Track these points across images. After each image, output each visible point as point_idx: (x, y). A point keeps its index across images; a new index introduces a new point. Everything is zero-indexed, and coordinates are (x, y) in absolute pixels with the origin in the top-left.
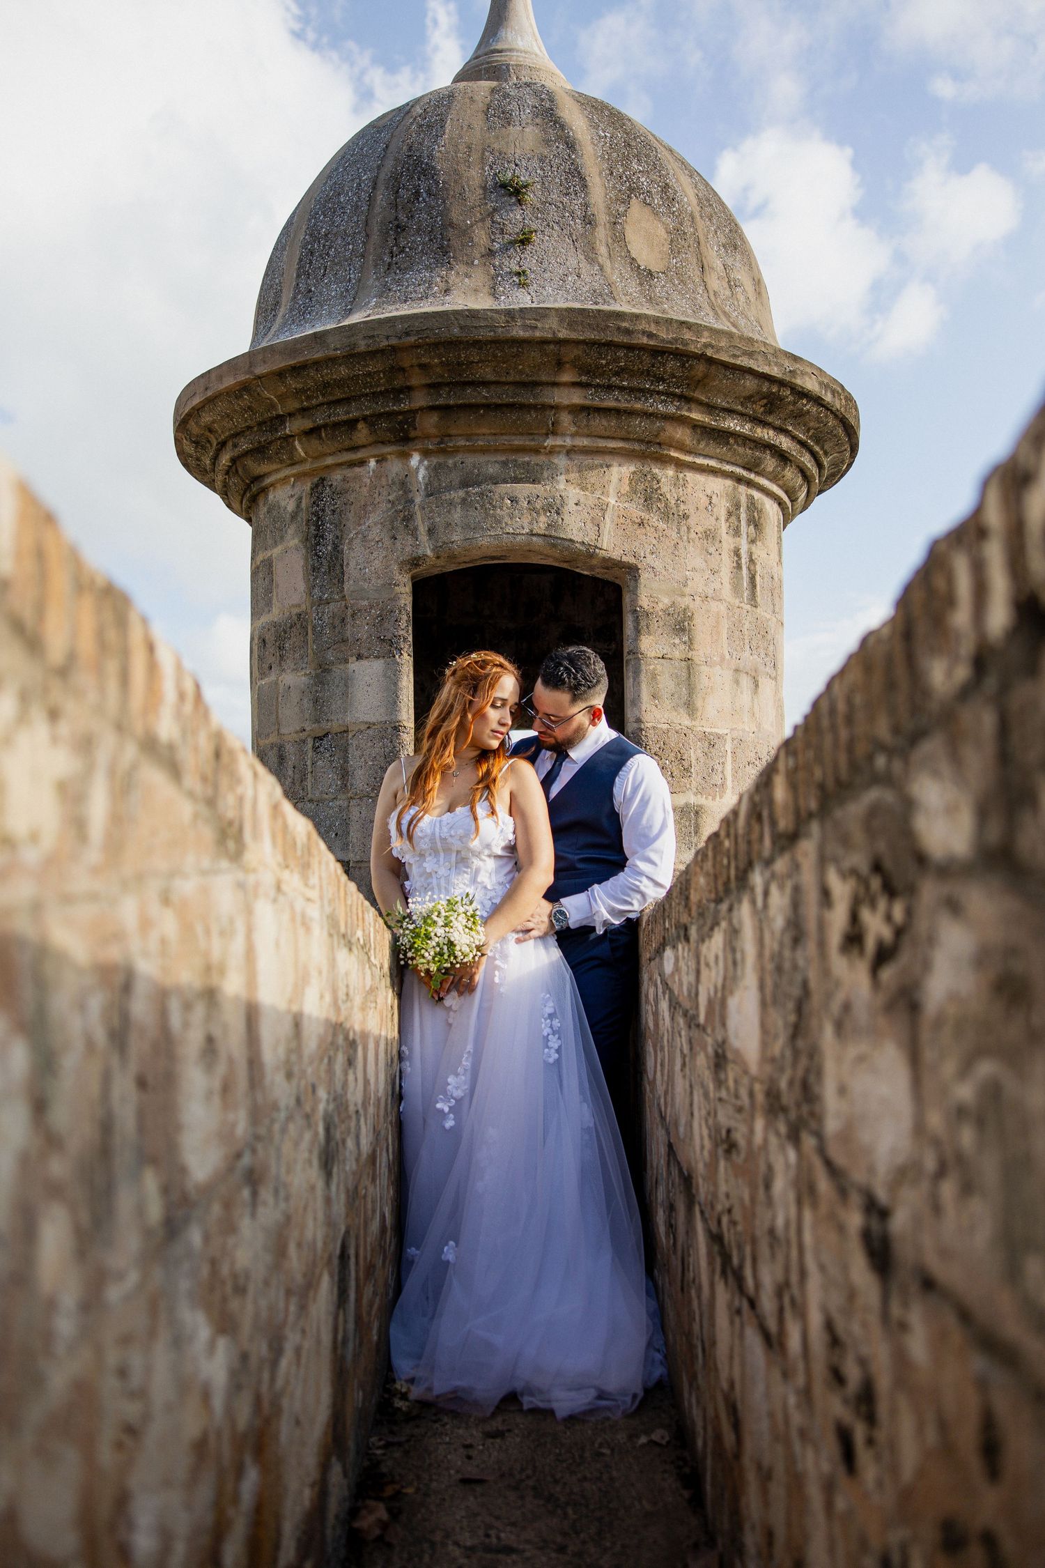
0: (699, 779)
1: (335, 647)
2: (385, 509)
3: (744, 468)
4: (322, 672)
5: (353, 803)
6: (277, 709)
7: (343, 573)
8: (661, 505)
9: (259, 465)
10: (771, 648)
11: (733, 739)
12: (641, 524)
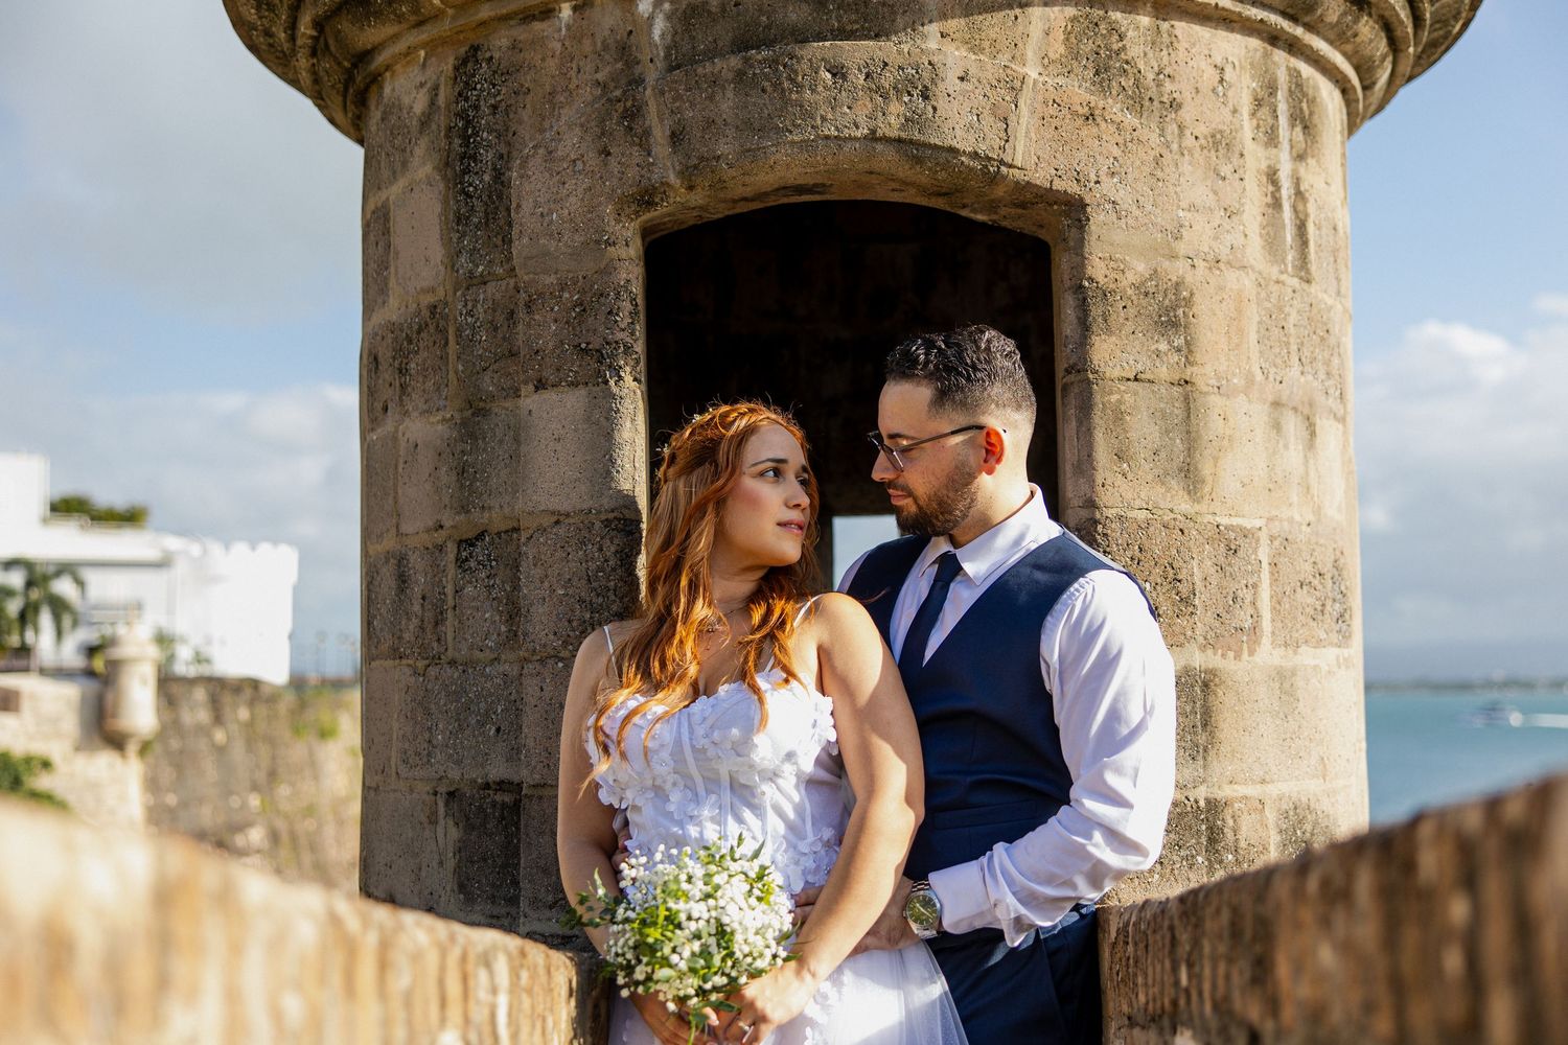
0: (1210, 617)
1: (496, 367)
2: (590, 98)
3: (1284, 14)
4: (473, 414)
5: (529, 668)
6: (395, 486)
7: (510, 225)
8: (1128, 83)
9: (362, 28)
10: (1336, 361)
11: (1272, 539)
12: (1090, 117)
